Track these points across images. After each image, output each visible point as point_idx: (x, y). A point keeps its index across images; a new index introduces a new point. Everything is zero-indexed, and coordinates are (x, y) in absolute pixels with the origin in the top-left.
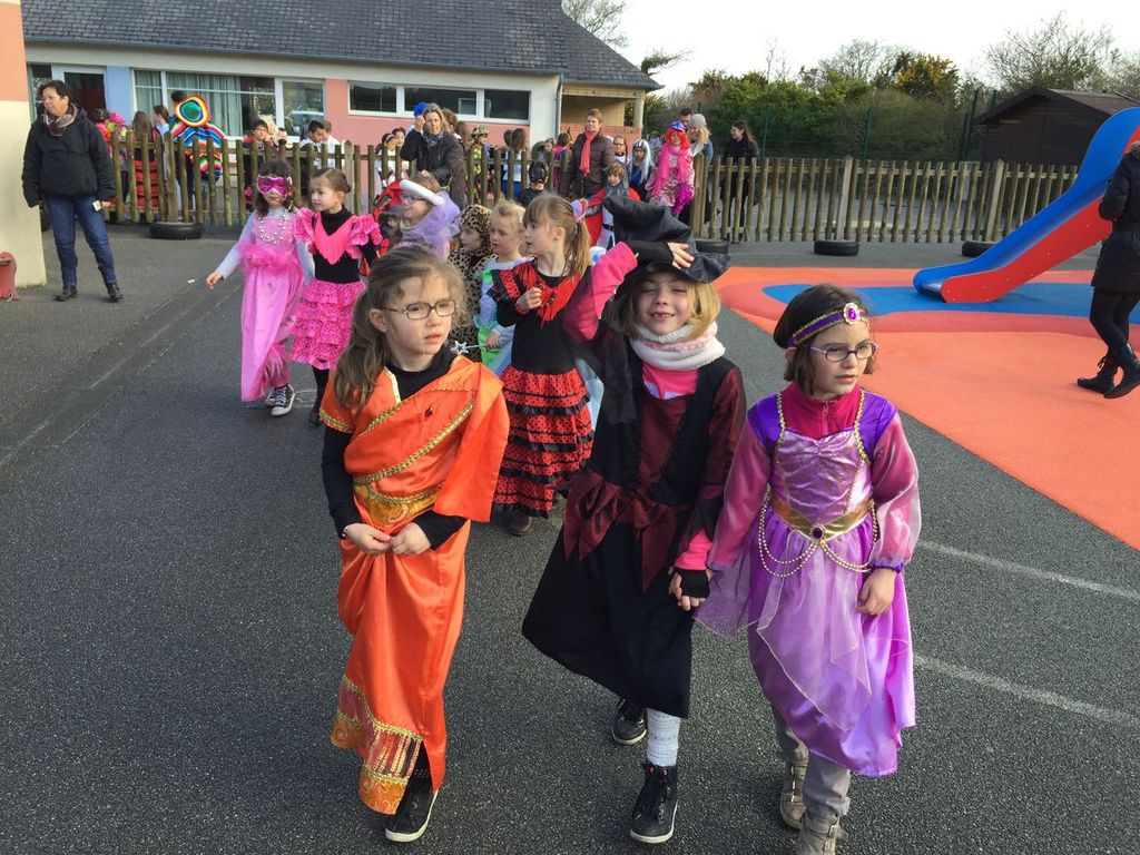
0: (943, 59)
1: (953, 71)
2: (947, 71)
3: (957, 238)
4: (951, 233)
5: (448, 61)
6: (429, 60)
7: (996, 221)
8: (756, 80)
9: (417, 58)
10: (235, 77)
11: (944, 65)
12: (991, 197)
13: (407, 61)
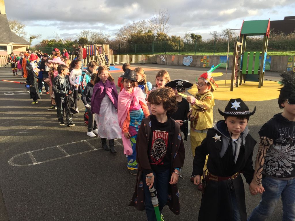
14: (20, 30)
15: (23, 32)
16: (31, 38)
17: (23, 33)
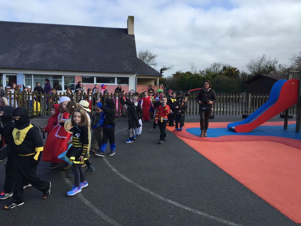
0: (235, 67)
1: (238, 71)
2: (237, 70)
3: (241, 113)
4: (239, 112)
5: (107, 70)
6: (102, 70)
7: (250, 109)
8: (189, 73)
9: (99, 70)
10: (51, 75)
11: (236, 69)
12: (248, 102)
13: (97, 70)
14: (152, 60)
15: (154, 63)
16: (162, 70)
17: (154, 65)
